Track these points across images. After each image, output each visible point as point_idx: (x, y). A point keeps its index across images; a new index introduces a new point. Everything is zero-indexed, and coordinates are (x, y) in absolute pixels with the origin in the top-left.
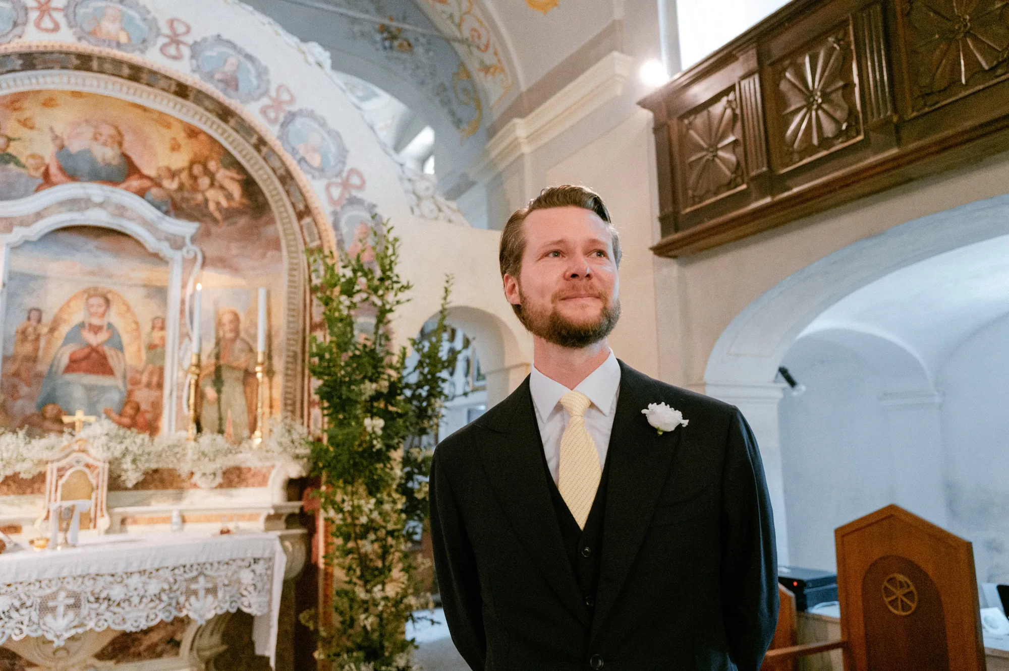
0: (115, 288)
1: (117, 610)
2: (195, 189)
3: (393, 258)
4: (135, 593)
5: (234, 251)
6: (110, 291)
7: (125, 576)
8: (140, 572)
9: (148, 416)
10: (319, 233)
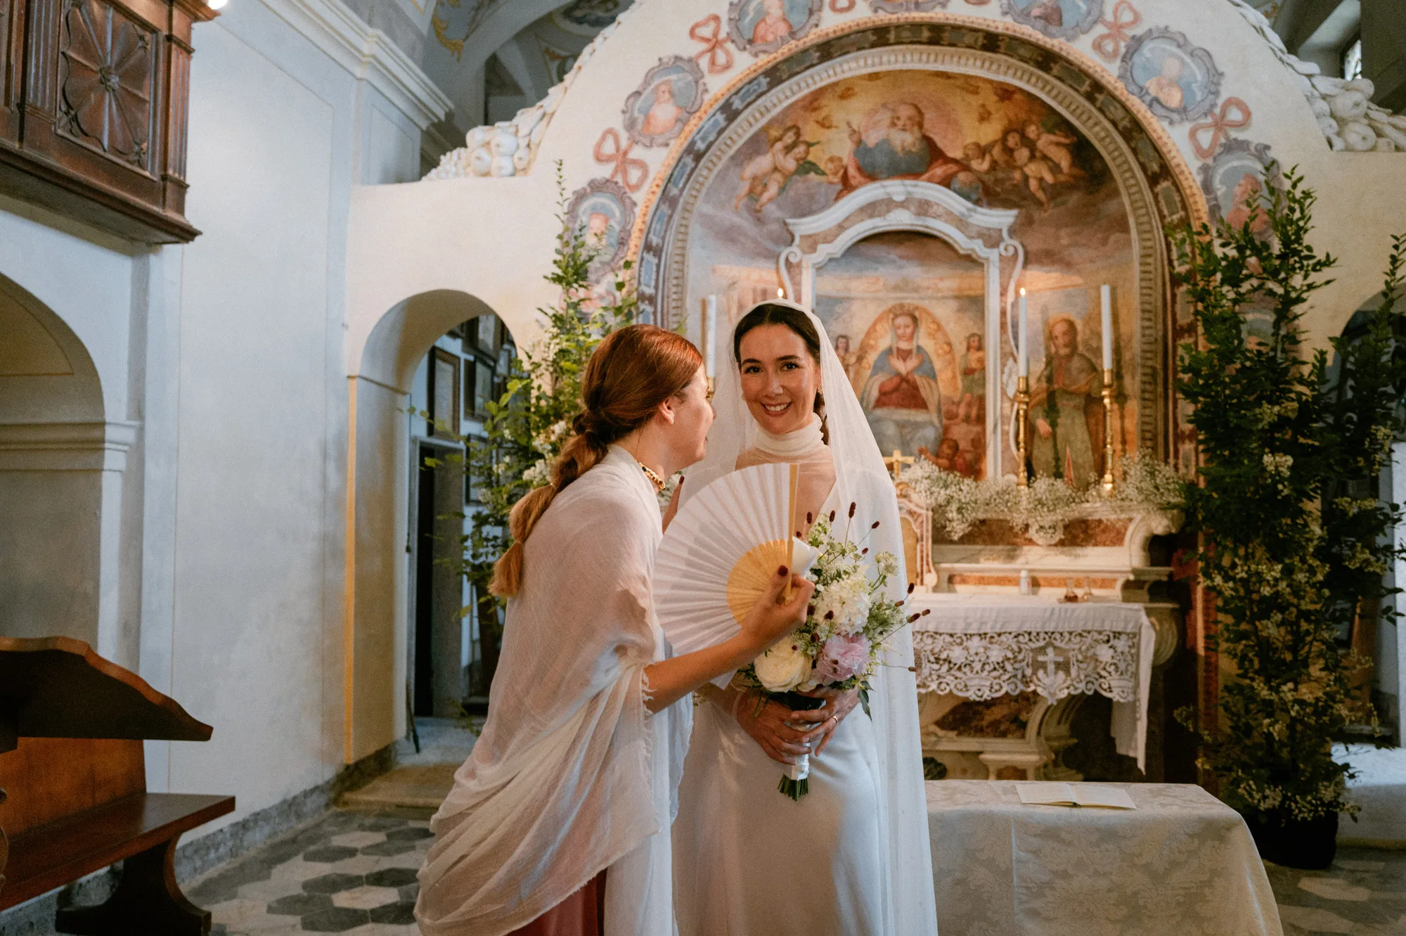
0: (924, 304)
1: (959, 674)
2: (1011, 165)
3: (1301, 223)
4: (977, 659)
5: (1065, 241)
6: (917, 308)
7: (964, 638)
8: (980, 635)
9: (969, 456)
10: (1183, 201)
